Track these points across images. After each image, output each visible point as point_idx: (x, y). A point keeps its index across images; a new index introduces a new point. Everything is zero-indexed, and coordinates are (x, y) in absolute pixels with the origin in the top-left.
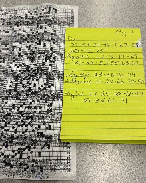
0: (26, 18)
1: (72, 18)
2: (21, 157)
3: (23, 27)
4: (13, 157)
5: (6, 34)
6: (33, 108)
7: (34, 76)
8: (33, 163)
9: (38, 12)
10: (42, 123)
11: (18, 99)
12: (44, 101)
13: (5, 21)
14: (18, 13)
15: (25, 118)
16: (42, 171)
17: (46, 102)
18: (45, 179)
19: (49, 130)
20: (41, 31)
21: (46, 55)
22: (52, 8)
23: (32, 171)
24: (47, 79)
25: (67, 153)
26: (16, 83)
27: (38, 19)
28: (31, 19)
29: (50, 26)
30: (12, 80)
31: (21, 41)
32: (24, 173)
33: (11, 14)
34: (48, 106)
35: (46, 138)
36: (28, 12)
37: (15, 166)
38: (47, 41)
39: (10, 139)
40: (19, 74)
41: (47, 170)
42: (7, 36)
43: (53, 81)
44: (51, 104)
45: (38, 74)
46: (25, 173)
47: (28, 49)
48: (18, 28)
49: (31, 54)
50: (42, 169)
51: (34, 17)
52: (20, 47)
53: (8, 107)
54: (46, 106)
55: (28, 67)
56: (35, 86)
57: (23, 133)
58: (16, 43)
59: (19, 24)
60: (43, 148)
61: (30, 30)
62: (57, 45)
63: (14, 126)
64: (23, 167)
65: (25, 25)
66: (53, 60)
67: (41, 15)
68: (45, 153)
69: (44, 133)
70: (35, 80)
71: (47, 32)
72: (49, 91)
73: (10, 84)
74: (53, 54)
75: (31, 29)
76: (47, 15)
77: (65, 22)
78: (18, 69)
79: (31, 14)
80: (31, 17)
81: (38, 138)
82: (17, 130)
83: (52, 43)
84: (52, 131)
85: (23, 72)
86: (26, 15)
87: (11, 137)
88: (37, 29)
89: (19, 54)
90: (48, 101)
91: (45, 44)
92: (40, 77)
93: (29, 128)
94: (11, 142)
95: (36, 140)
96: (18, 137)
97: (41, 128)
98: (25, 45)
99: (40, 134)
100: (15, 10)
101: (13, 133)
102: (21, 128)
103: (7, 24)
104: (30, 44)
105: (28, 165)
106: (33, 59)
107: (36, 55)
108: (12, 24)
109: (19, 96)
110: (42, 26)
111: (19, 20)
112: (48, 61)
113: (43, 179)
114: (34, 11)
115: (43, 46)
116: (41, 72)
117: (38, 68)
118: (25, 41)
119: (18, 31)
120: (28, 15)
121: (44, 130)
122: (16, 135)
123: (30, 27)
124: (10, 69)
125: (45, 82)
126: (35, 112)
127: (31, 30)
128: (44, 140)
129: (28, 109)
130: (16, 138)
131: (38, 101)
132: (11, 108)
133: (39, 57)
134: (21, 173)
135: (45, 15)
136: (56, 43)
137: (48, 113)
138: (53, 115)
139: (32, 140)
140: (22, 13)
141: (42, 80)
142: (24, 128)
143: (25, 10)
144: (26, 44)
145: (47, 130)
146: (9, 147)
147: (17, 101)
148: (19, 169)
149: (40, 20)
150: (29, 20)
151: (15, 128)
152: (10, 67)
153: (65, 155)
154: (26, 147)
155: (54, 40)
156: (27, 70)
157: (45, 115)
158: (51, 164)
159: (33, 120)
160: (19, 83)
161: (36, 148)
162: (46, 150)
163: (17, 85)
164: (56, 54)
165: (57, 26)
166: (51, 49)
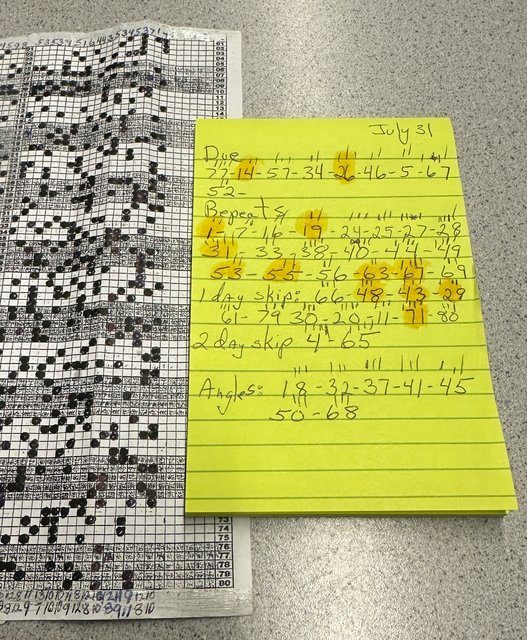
0: (64, 74)
1: (221, 67)
2: (52, 539)
3: (54, 101)
4: (23, 539)
6: (92, 364)
7: (93, 257)
8: (97, 558)
9: (107, 51)
10: (126, 419)
11: (38, 337)
12: (129, 342)
14: (39, 58)
15: (65, 401)
16: (128, 586)
17: (137, 343)
18: (138, 617)
19: (153, 443)
20: (117, 111)
21: (136, 186)
22: (153, 38)
23: (92, 588)
24: (141, 265)
25: (217, 521)
26: (34, 282)
27: (107, 74)
28: (82, 74)
29: (149, 94)
30: (17, 276)
31: (50, 145)
32: (64, 598)
33: (13, 62)
34: (145, 358)
35: (142, 469)
36: (70, 54)
37: (29, 574)
38: (138, 140)
39: (12, 478)
40: (41, 255)
41: (147, 584)
42: (1, 131)
43: (160, 271)
44: (156, 351)
45: (107, 251)
46: (69, 596)
47: (72, 170)
48: (39, 103)
49: (82, 187)
50: (128, 578)
51: (94, 67)
52: (46, 165)
53: (5, 367)
54: (139, 358)
55: (73, 228)
56: (97, 290)
57: (57, 456)
58: (32, 153)
59: (40, 92)
60: (130, 503)
61: (79, 110)
62: (171, 155)
63: (25, 430)
64: (61, 574)
65: (63, 94)
66: (160, 202)
67: (114, 61)
68: (140, 521)
69: (132, 452)
70: (98, 270)
71: (138, 111)
72: (146, 307)
73: (13, 287)
74: (160, 184)
75: (84, 105)
76: (135, 58)
77: (199, 81)
78: (39, 237)
79: (82, 59)
80: (83, 70)
81: (113, 469)
82: (38, 445)
83: (155, 148)
84: (162, 443)
85: (55, 245)
86: (67, 64)
87: (15, 468)
88: (105, 104)
89: (44, 188)
90: (146, 343)
91: (130, 152)
92: (114, 258)
93: (78, 436)
94: (18, 486)
95: (104, 477)
96: (40, 470)
97: (122, 435)
98: (64, 160)
99: (120, 456)
100: (28, 49)
101: (24, 455)
102: (52, 437)
103: (2, 93)
104: (79, 154)
105: (77, 566)
106: (88, 202)
107: (100, 189)
108: (16, 92)
109: (44, 327)
110: (120, 95)
111: (40, 78)
112: (143, 206)
113: (133, 616)
115: (124, 157)
116: (117, 244)
117: (108, 230)
118: (61, 147)
119: (38, 114)
120: (73, 64)
121: (134, 443)
122: (35, 462)
123: (78, 99)
124: (13, 237)
126: (99, 379)
128: (136, 477)
129: (74, 372)
130: (34, 472)
131: (109, 342)
132: (15, 368)
133: (111, 193)
134: (53, 599)
135: (129, 59)
136: (168, 149)
137: (144, 381)
138: (162, 390)
139: (91, 477)
140: (51, 57)
141: (124, 270)
142: (63, 435)
143: (63, 48)
144: (65, 154)
145: (143, 443)
146: (8, 504)
147: (36, 345)
148: (46, 584)
149: (113, 76)
150: (74, 79)
151: (31, 438)
152: (13, 231)
153: (210, 528)
154: (70, 503)
155: (163, 137)
156: (69, 240)
157: (133, 390)
158: (162, 559)
159: (95, 409)
160: (43, 283)
161: (106, 503)
162: (140, 512)
163: (37, 289)
164: (170, 186)
165: (171, 94)
166: (153, 167)
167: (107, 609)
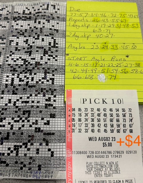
0: (23, 14)
2: (17, 154)
3: (20, 22)
4: (9, 154)
5: (3, 28)
6: (30, 102)
7: (31, 70)
8: (30, 161)
9: (36, 8)
10: (40, 119)
11: (14, 93)
12: (42, 95)
13: (2, 16)
14: (16, 9)
15: (22, 113)
16: (40, 169)
17: (44, 96)
18: (43, 179)
19: (48, 126)
20: (39, 26)
21: (45, 49)
22: (51, 5)
23: (29, 170)
24: (46, 73)
26: (13, 77)
27: (36, 15)
29: (49, 21)
30: (8, 75)
31: (18, 35)
32: (20, 172)
33: (8, 10)
34: (47, 100)
35: (45, 134)
36: (25, 8)
37: (10, 165)
38: (45, 35)
39: (6, 136)
40: (15, 68)
41: (45, 169)
42: (4, 31)
43: (51, 75)
44: (50, 98)
45: (36, 68)
46: (22, 172)
47: (25, 43)
48: (15, 23)
49: (28, 48)
50: (40, 167)
51: (32, 12)
52: (17, 41)
53: (4, 102)
54: (45, 100)
55: (25, 61)
56: (32, 80)
57: (19, 129)
58: (13, 37)
59: (16, 19)
60: (41, 144)
61: (27, 25)
63: (10, 121)
64: (20, 165)
65: (23, 20)
66: (52, 54)
67: (39, 11)
68: (44, 150)
69: (42, 129)
70: (33, 74)
71: (45, 27)
72: (47, 85)
73: (7, 78)
74: (52, 49)
75: (29, 23)
76: (45, 11)
77: (64, 18)
78: (15, 63)
79: (29, 10)
80: (29, 13)
81: (36, 134)
82: (13, 126)
83: (51, 38)
84: (51, 126)
85: (20, 66)
86: (24, 11)
87: (6, 133)
88: (35, 24)
89: (17, 48)
90: (47, 96)
91: (43, 39)
92: (38, 71)
93: (25, 124)
94: (7, 138)
95: (33, 136)
96: (14, 133)
97: (39, 124)
98: (23, 40)
99: (38, 130)
100: (12, 6)
101: (9, 129)
102: (18, 123)
103: (4, 19)
104: (27, 38)
105: (25, 163)
106: (30, 53)
107: (34, 50)
108: (9, 19)
109: (16, 90)
110: (40, 21)
111: (16, 15)
112: (47, 55)
113: (41, 178)
114: (32, 7)
115: (41, 41)
116: (39, 66)
118: (22, 36)
119: (15, 26)
120: (26, 11)
121: (42, 126)
122: (12, 131)
123: (27, 22)
124: (7, 63)
126: (32, 106)
128: (43, 137)
129: (25, 104)
130: (12, 134)
131: (36, 95)
132: (7, 102)
133: (37, 51)
134: (17, 173)
135: (43, 11)
136: (54, 38)
137: (46, 107)
138: (51, 110)
139: (29, 136)
140: (19, 9)
141: (41, 74)
142: (21, 123)
143: (23, 6)
144: (23, 38)
145: (45, 126)
146: (4, 144)
147: (13, 96)
148: (15, 168)
149: (38, 16)
150: (26, 16)
151: (11, 124)
152: (7, 61)
153: (64, 152)
154: (23, 144)
155: (53, 35)
156: (24, 64)
157: (43, 110)
158: (50, 162)
159: (31, 115)
160: (16, 77)
161: (33, 144)
162: (44, 147)
163: (14, 79)
164: (55, 49)
165: (56, 22)
166: (50, 43)
167: (33, 176)
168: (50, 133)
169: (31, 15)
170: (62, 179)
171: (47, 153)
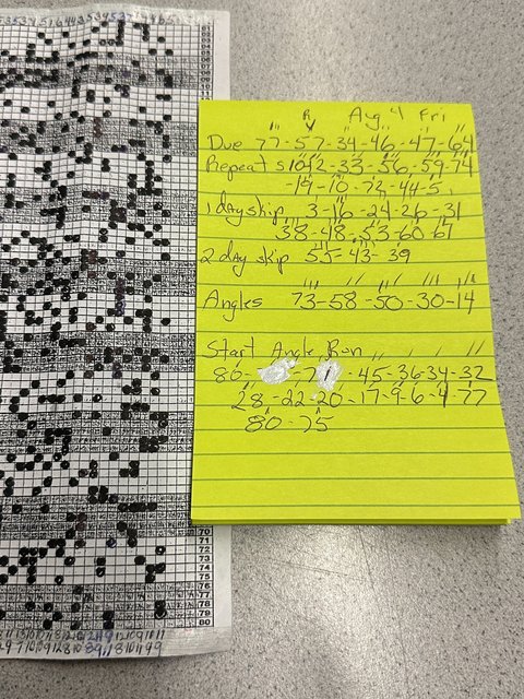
0: (28, 60)
1: (206, 57)
2: (31, 580)
3: (18, 94)
4: (3, 579)
6: (69, 399)
7: (68, 281)
8: (77, 599)
9: (77, 34)
10: (106, 456)
11: (10, 368)
12: (109, 374)
15: (41, 436)
16: (109, 626)
18: (119, 656)
19: (133, 481)
20: (91, 111)
21: (114, 203)
22: (131, 25)
23: (73, 628)
24: (120, 292)
25: (198, 560)
26: (3, 306)
27: (78, 64)
28: (48, 61)
29: (125, 94)
31: (14, 147)
32: (44, 638)
34: (126, 390)
35: (122, 508)
36: (34, 35)
37: (10, 613)
38: (115, 149)
40: (9, 275)
41: (127, 624)
43: (141, 297)
44: (137, 383)
45: (84, 275)
46: (49, 636)
47: (39, 177)
48: (0, 96)
49: (52, 198)
50: (108, 617)
51: (62, 53)
52: (11, 171)
54: (119, 391)
55: (43, 245)
56: (73, 318)
57: (34, 494)
59: (2, 83)
60: (110, 543)
61: (45, 104)
64: (41, 614)
65: (27, 85)
66: (140, 220)
67: (86, 49)
68: (121, 561)
69: (112, 491)
70: (74, 296)
71: (114, 114)
72: (126, 336)
74: (140, 199)
75: (51, 98)
76: (110, 49)
77: (182, 73)
78: (6, 256)
79: (48, 42)
80: (49, 55)
81: (92, 508)
82: (13, 484)
83: (134, 157)
84: (143, 481)
85: (24, 265)
86: (31, 48)
88: (75, 101)
89: (10, 197)
90: (125, 374)
91: (105, 162)
92: (92, 284)
93: (55, 474)
95: (82, 516)
96: (17, 509)
97: (102, 473)
98: (30, 164)
99: (100, 495)
102: (28, 474)
104: (47, 158)
105: (58, 607)
106: (60, 216)
107: (73, 203)
109: (16, 357)
110: (93, 92)
111: (1, 65)
112: (121, 225)
113: (113, 655)
115: (99, 168)
116: (94, 268)
117: (84, 252)
118: (27, 148)
119: (0, 109)
120: (38, 48)
121: (114, 481)
122: (12, 501)
123: (44, 91)
125: (112, 305)
126: (77, 414)
127: (51, 104)
128: (117, 517)
129: (50, 406)
130: (10, 511)
131: (88, 375)
133: (86, 209)
134: (34, 639)
135: (102, 49)
136: (148, 157)
137: (125, 416)
138: (144, 425)
139: (70, 517)
140: (13, 39)
141: (101, 296)
142: (39, 473)
143: (26, 28)
144: (31, 157)
145: (124, 481)
147: (7, 376)
148: (26, 623)
149: (85, 68)
150: (40, 66)
151: (7, 476)
153: (190, 568)
154: (48, 544)
155: (142, 144)
156: (40, 259)
157: (113, 425)
158: (142, 599)
159: (73, 446)
160: (13, 307)
161: (85, 544)
162: (120, 552)
163: (6, 314)
164: (151, 200)
165: (151, 91)
166: (132, 179)
167: (88, 648)
168: (143, 504)
169: (56, 66)
170: (184, 653)
171: (131, 570)
